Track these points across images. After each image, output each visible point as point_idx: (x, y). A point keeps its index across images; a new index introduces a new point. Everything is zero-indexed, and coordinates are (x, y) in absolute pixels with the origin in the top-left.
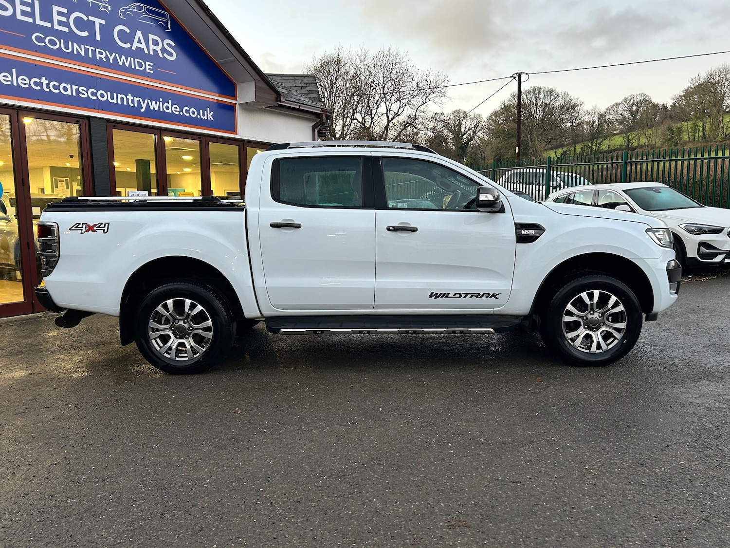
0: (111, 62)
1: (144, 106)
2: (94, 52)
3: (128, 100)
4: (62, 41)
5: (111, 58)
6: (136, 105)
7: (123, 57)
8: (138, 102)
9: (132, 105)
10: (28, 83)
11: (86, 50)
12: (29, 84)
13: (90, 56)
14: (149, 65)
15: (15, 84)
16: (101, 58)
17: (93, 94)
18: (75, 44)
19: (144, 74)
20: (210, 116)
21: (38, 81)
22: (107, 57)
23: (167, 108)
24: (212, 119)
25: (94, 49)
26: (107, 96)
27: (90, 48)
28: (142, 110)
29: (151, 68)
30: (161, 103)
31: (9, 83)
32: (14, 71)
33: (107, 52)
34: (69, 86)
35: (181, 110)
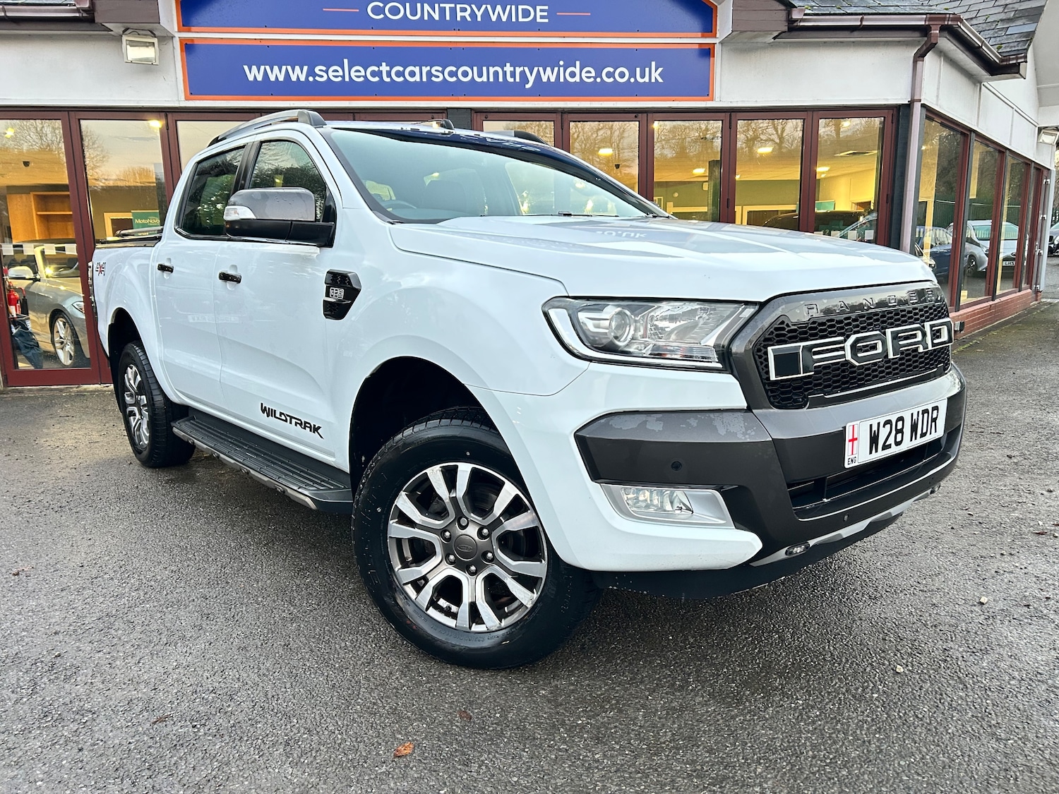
0: (479, 19)
1: (531, 79)
2: (453, 11)
3: (505, 73)
4: (408, 5)
5: (479, 14)
6: (518, 80)
7: (499, 8)
8: (523, 74)
9: (511, 80)
10: (363, 74)
11: (442, 11)
12: (365, 77)
13: (448, 18)
14: (541, 11)
15: (347, 79)
16: (463, 18)
17: (452, 74)
18: (426, 5)
19: (533, 27)
20: (656, 75)
21: (376, 69)
22: (473, 15)
23: (573, 75)
24: (660, 80)
25: (453, 5)
26: (473, 73)
27: (447, 6)
28: (528, 86)
29: (545, 14)
30: (562, 69)
31: (340, 79)
32: (346, 61)
33: (473, 6)
34: (417, 70)
35: (599, 74)
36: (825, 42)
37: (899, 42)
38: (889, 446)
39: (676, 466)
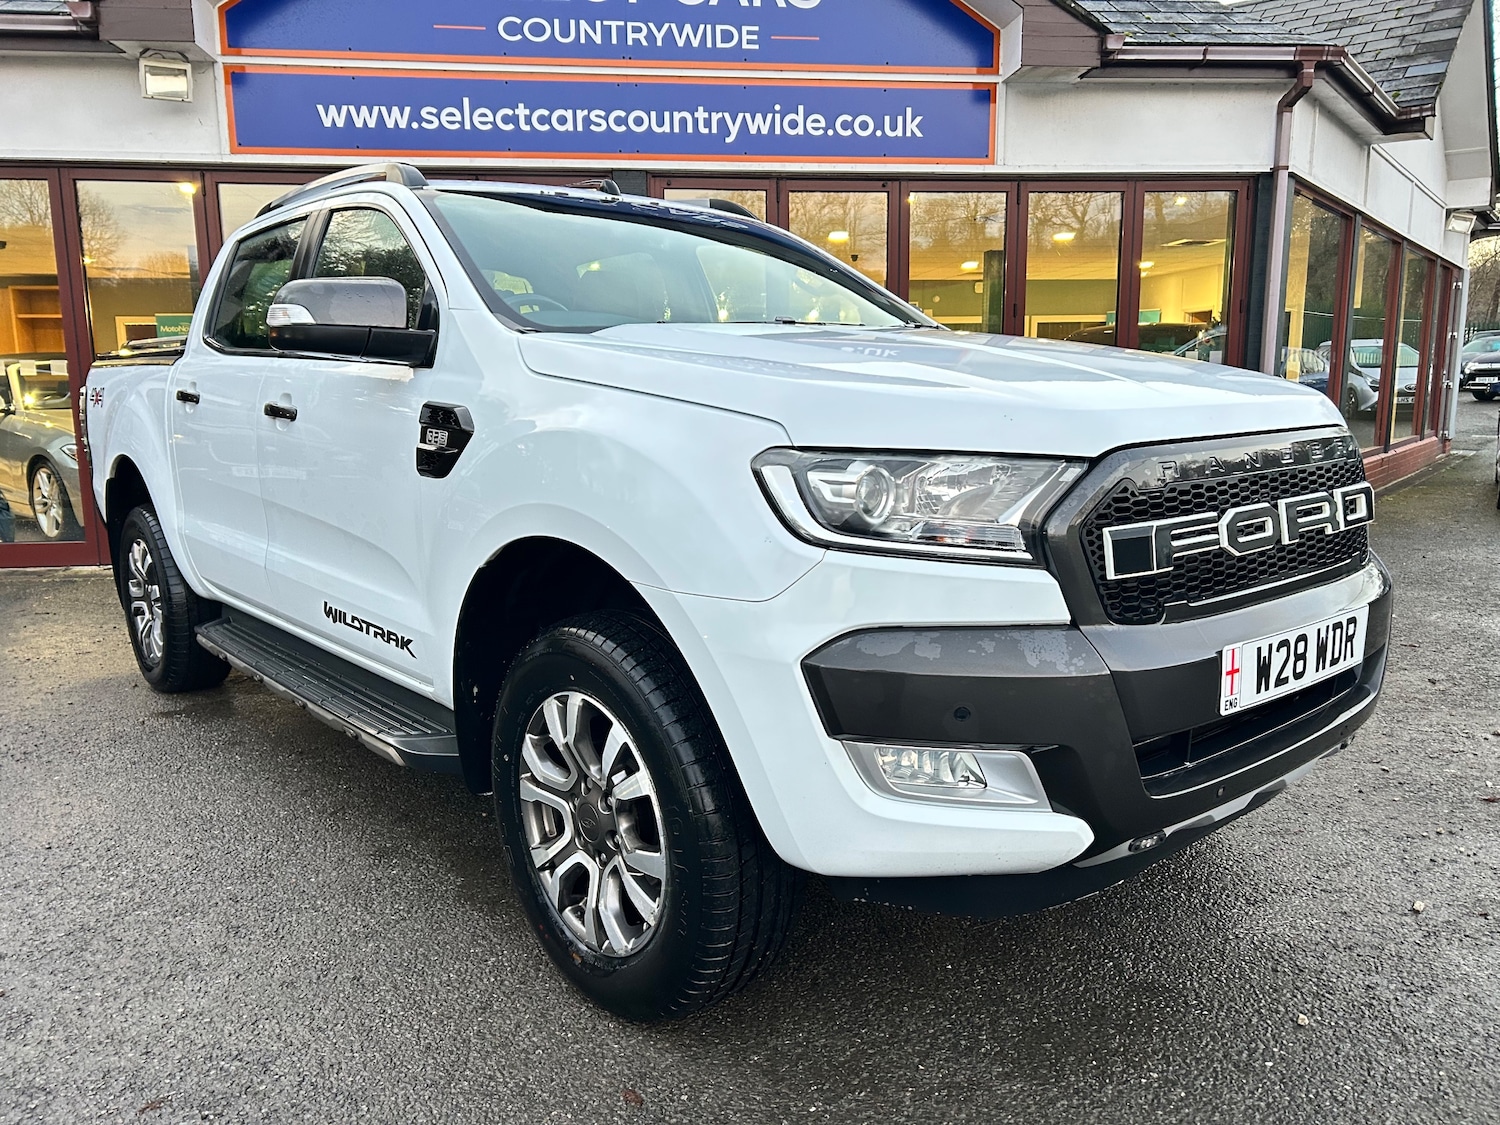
0: (659, 43)
1: (734, 130)
2: (622, 31)
3: (696, 121)
4: (556, 21)
5: (659, 36)
6: (714, 130)
7: (688, 28)
8: (722, 122)
9: (706, 131)
10: (492, 120)
11: (607, 31)
12: (494, 123)
13: (614, 41)
14: (749, 33)
15: (468, 126)
16: (637, 41)
17: (619, 121)
18: (582, 22)
19: (738, 56)
20: (912, 127)
21: (510, 112)
22: (651, 37)
23: (793, 125)
24: (919, 134)
25: (622, 23)
26: (650, 121)
27: (614, 24)
28: (729, 140)
29: (755, 37)
30: (778, 116)
31: (457, 126)
32: (466, 101)
33: (651, 25)
34: (569, 114)
35: (831, 124)
36: (1153, 84)
37: (1257, 84)
38: (1286, 680)
39: (961, 714)
